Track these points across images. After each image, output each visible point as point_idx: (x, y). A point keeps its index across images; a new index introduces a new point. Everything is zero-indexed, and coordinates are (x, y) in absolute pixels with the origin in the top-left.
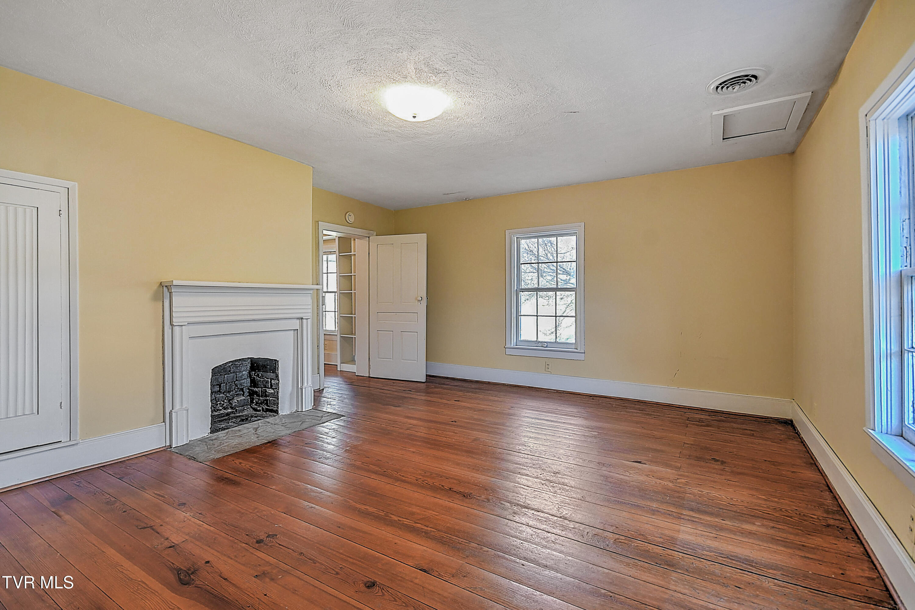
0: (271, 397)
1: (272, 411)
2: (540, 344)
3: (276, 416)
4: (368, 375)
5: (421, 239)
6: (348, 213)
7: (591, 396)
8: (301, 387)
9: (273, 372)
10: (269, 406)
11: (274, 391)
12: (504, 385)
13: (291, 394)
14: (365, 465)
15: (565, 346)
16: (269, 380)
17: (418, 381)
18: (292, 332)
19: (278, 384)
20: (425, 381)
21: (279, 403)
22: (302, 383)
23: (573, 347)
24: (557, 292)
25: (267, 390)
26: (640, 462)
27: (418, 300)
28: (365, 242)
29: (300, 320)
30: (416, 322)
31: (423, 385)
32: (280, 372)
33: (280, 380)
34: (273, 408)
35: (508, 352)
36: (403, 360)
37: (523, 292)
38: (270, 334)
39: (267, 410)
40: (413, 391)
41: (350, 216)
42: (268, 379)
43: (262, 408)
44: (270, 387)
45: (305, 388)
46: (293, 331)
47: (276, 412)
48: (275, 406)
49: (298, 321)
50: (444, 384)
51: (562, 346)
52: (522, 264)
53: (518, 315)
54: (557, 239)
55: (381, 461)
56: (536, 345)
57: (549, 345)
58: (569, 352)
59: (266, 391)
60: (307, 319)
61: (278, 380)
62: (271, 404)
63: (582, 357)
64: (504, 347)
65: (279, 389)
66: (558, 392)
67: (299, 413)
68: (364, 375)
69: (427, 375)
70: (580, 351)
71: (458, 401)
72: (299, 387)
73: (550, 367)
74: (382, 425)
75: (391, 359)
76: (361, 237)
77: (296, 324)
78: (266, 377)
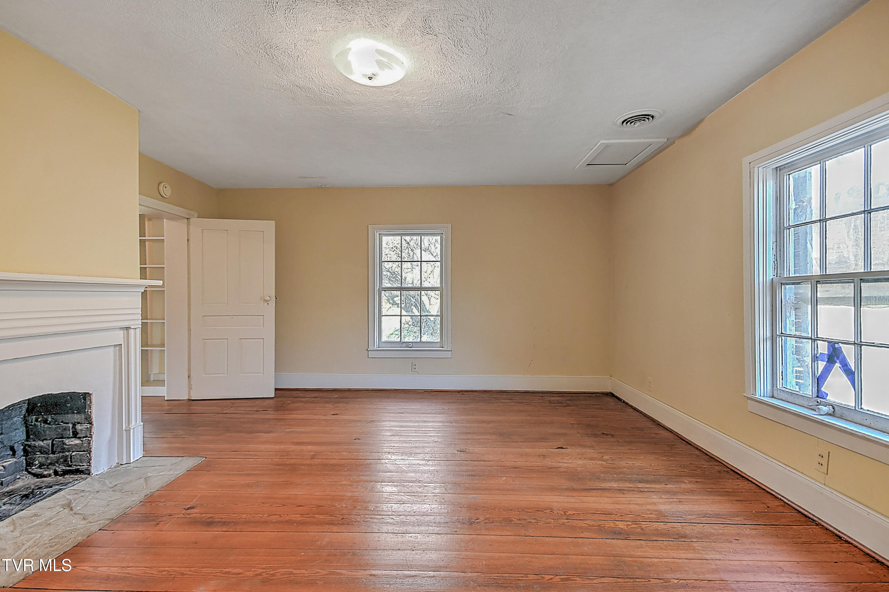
0: (73, 452)
1: (78, 472)
2: (404, 345)
3: (87, 478)
4: (186, 398)
5: (269, 226)
6: (163, 184)
7: (459, 392)
8: (126, 427)
9: (78, 413)
10: (70, 466)
11: (82, 441)
12: (367, 390)
13: (110, 441)
14: (306, 517)
15: (430, 345)
16: (71, 425)
17: (264, 397)
18: (112, 349)
19: (90, 430)
20: (274, 396)
21: (92, 458)
22: (129, 422)
23: (439, 345)
24: (422, 292)
25: (67, 441)
26: (562, 448)
27: (264, 300)
28: (182, 226)
29: (124, 330)
30: (261, 326)
31: (271, 401)
32: (95, 412)
33: (94, 423)
34: (79, 467)
35: (371, 354)
36: (243, 373)
37: (385, 291)
38: (78, 354)
39: (65, 473)
40: (269, 410)
41: (166, 188)
42: (68, 423)
43: (55, 470)
44: (71, 436)
45: (134, 428)
46: (113, 346)
47: (88, 472)
48: (85, 464)
49: (122, 332)
50: (299, 397)
51: (427, 345)
52: (383, 262)
53: (380, 315)
54: (421, 238)
55: (324, 506)
56: (400, 346)
57: (414, 345)
58: (436, 351)
59: (64, 444)
60: (136, 328)
61: (90, 423)
62: (75, 462)
63: (449, 354)
64: (367, 350)
65: (91, 437)
66: (426, 391)
67: (123, 466)
68: (180, 399)
69: (276, 389)
70: (447, 349)
71: (337, 414)
72: (124, 428)
73: (417, 367)
74: (274, 460)
75: (225, 374)
76: (173, 217)
77: (119, 337)
78: (62, 422)
